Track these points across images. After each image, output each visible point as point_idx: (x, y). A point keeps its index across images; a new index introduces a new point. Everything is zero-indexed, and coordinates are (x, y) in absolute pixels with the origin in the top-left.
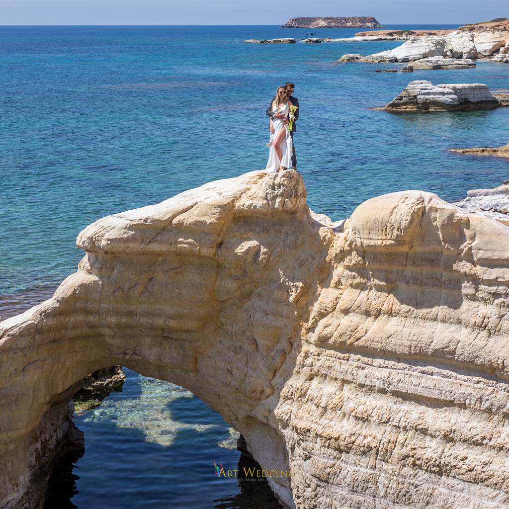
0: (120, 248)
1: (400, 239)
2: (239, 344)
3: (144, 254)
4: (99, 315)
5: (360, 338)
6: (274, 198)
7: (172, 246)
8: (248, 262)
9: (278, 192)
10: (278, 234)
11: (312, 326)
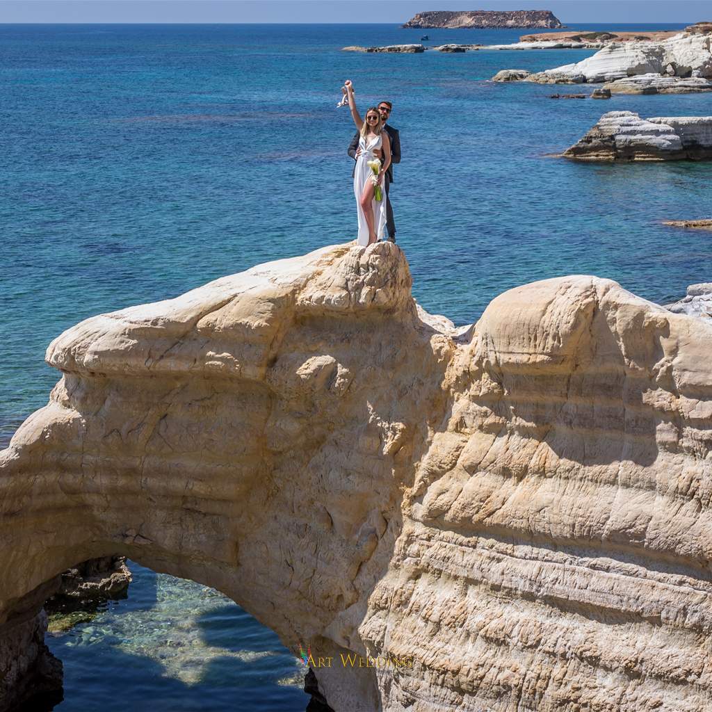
0: (114, 365)
1: (557, 353)
2: (305, 521)
3: (152, 377)
4: (82, 474)
5: (494, 512)
6: (359, 288)
7: (197, 363)
8: (317, 389)
9: (365, 278)
10: (364, 346)
11: (419, 493)
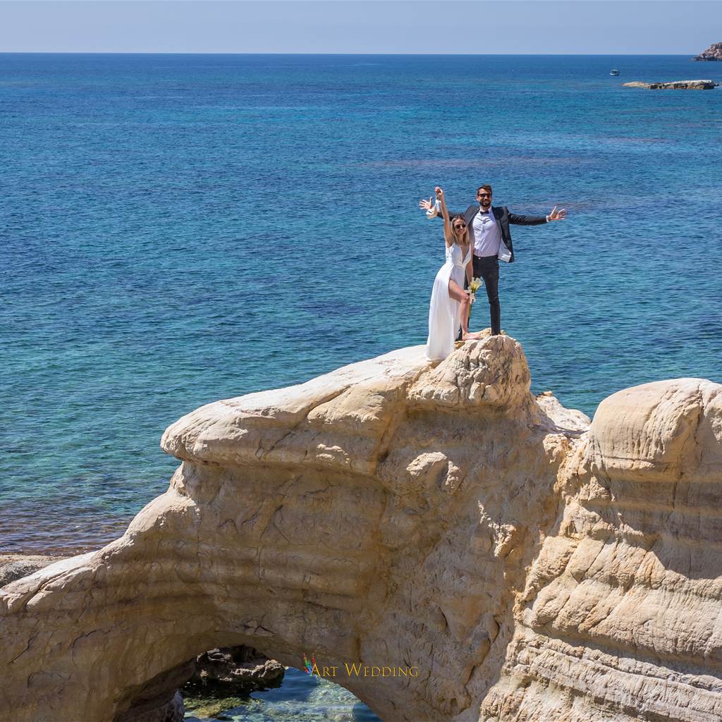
0: (224, 455)
1: (660, 461)
2: (421, 620)
3: (264, 467)
4: (198, 564)
5: (599, 622)
6: (468, 383)
7: (308, 455)
8: (428, 486)
9: (475, 373)
10: (477, 443)
11: (529, 599)
